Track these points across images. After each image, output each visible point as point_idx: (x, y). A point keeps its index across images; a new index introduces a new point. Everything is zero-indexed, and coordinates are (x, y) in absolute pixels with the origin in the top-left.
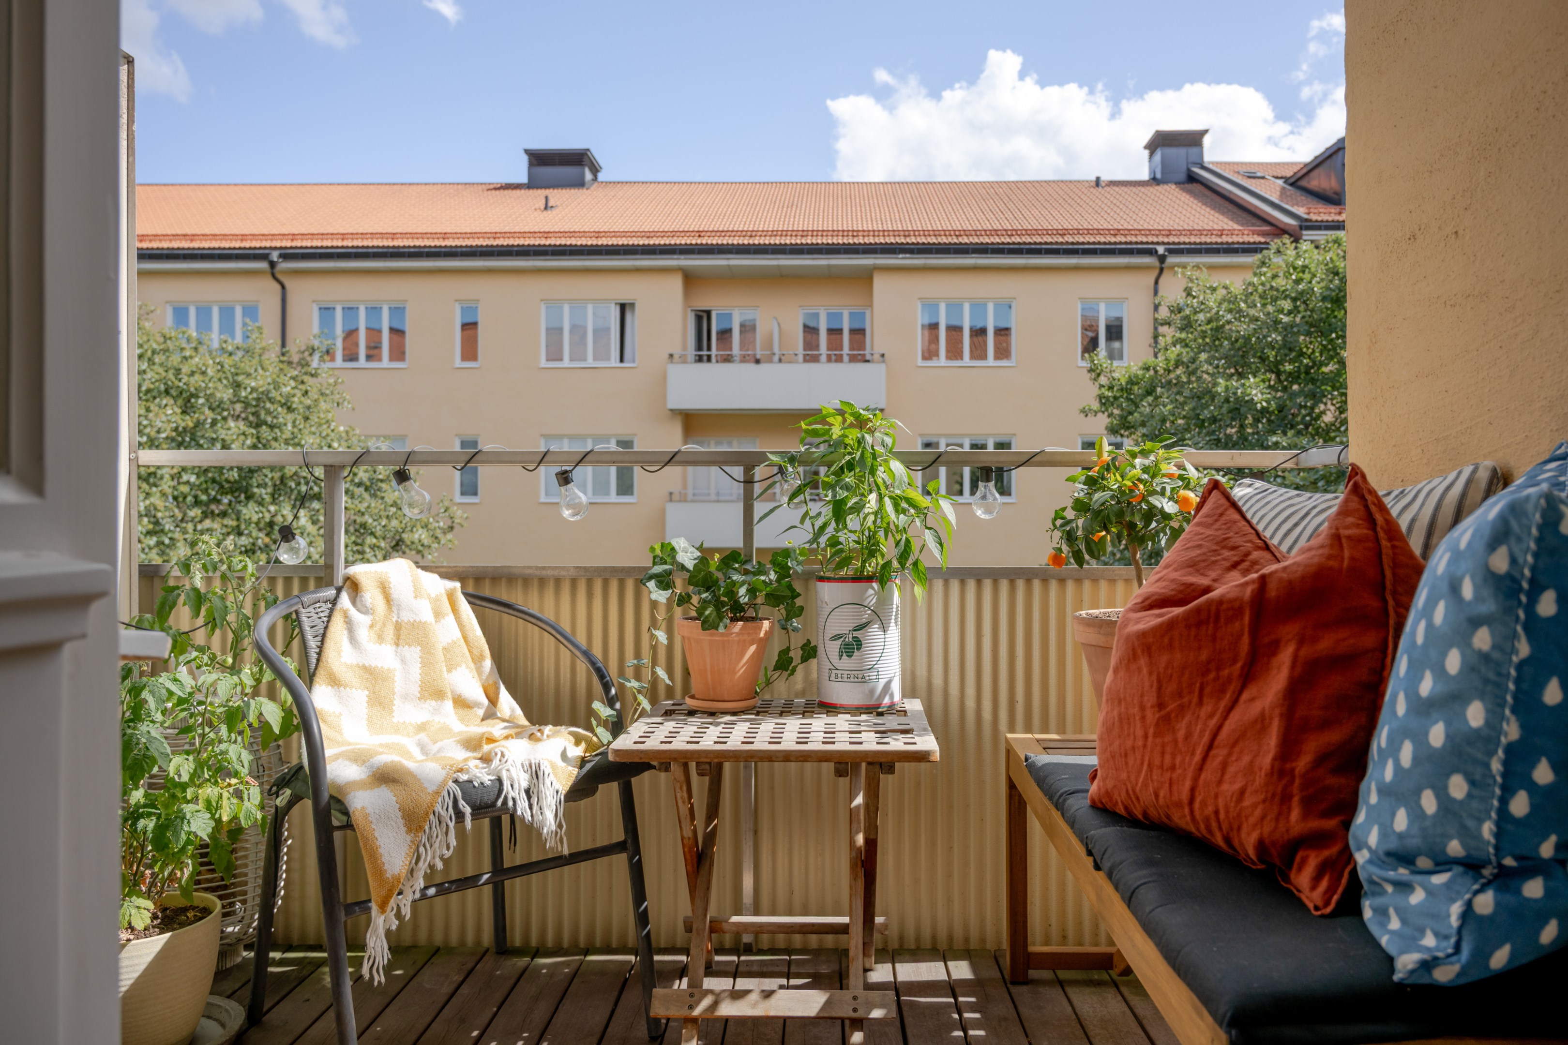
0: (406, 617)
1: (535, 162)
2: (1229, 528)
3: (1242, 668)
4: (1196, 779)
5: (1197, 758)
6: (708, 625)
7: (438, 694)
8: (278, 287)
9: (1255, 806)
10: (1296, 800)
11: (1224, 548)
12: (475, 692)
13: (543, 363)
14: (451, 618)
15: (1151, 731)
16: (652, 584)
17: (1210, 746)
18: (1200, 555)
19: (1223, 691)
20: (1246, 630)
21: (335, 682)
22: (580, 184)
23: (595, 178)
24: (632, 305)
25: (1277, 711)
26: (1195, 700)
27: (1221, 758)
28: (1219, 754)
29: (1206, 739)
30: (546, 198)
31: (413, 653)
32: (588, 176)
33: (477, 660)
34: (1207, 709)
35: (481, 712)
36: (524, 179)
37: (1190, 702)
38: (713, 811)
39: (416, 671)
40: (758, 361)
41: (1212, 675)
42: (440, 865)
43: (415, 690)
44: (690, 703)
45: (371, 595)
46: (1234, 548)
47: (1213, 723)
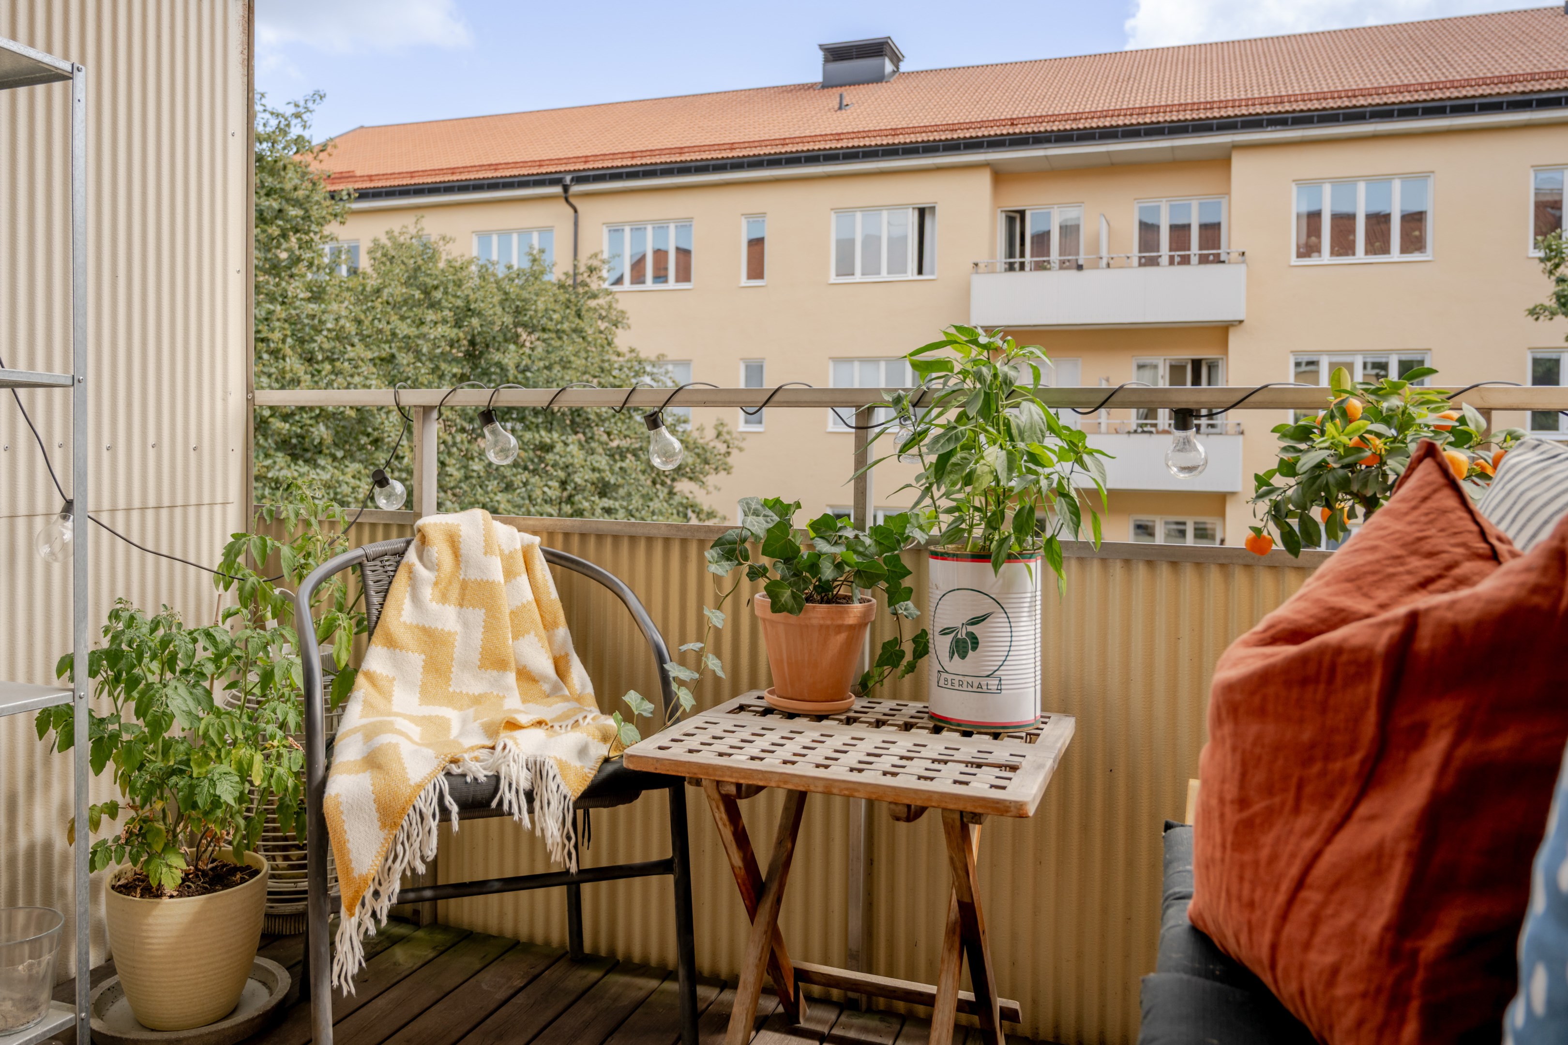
0: (473, 575)
1: (831, 58)
2: (1431, 522)
3: (1363, 762)
4: (1277, 932)
5: (1281, 898)
7: (501, 664)
8: (571, 211)
9: (1349, 1000)
10: (1414, 1006)
11: (1414, 553)
12: (543, 664)
13: (833, 278)
14: (523, 579)
15: (1229, 838)
16: (710, 554)
17: (1300, 884)
18: (1370, 563)
19: (1330, 795)
20: (1374, 700)
21: (391, 643)
22: (879, 78)
24: (933, 209)
25: (1403, 847)
26: (1290, 803)
27: (1311, 907)
28: (1312, 896)
29: (1294, 871)
30: (841, 96)
31: (477, 616)
32: (889, 67)
33: (549, 626)
34: (1303, 822)
35: (546, 687)
37: (1283, 804)
39: (478, 635)
40: (1080, 268)
41: (1316, 768)
42: (421, 869)
43: (475, 657)
45: (439, 550)
46: (1430, 555)
47: (1309, 844)
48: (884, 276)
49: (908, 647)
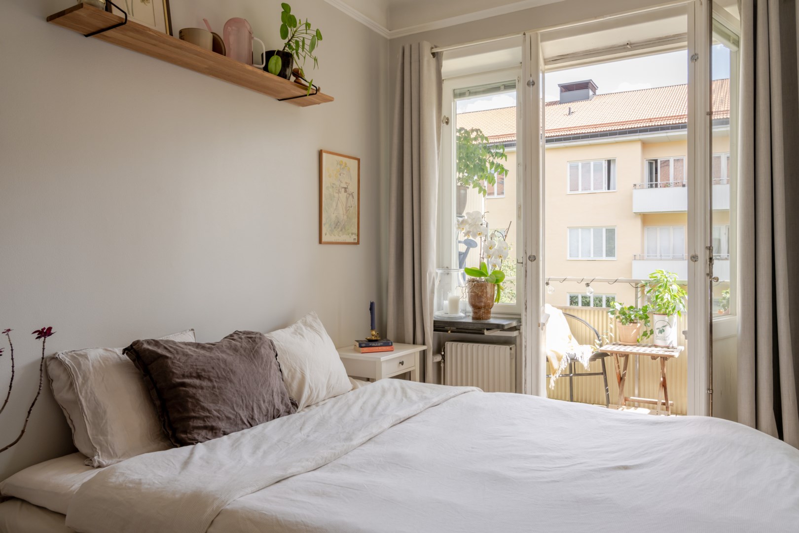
1: (564, 90)
6: (623, 324)
13: (569, 192)
16: (609, 313)
22: (587, 98)
23: (595, 94)
24: (614, 160)
30: (570, 108)
32: (591, 93)
36: (558, 100)
38: (625, 368)
42: (564, 369)
44: (620, 343)
48: (592, 190)
49: (649, 333)
